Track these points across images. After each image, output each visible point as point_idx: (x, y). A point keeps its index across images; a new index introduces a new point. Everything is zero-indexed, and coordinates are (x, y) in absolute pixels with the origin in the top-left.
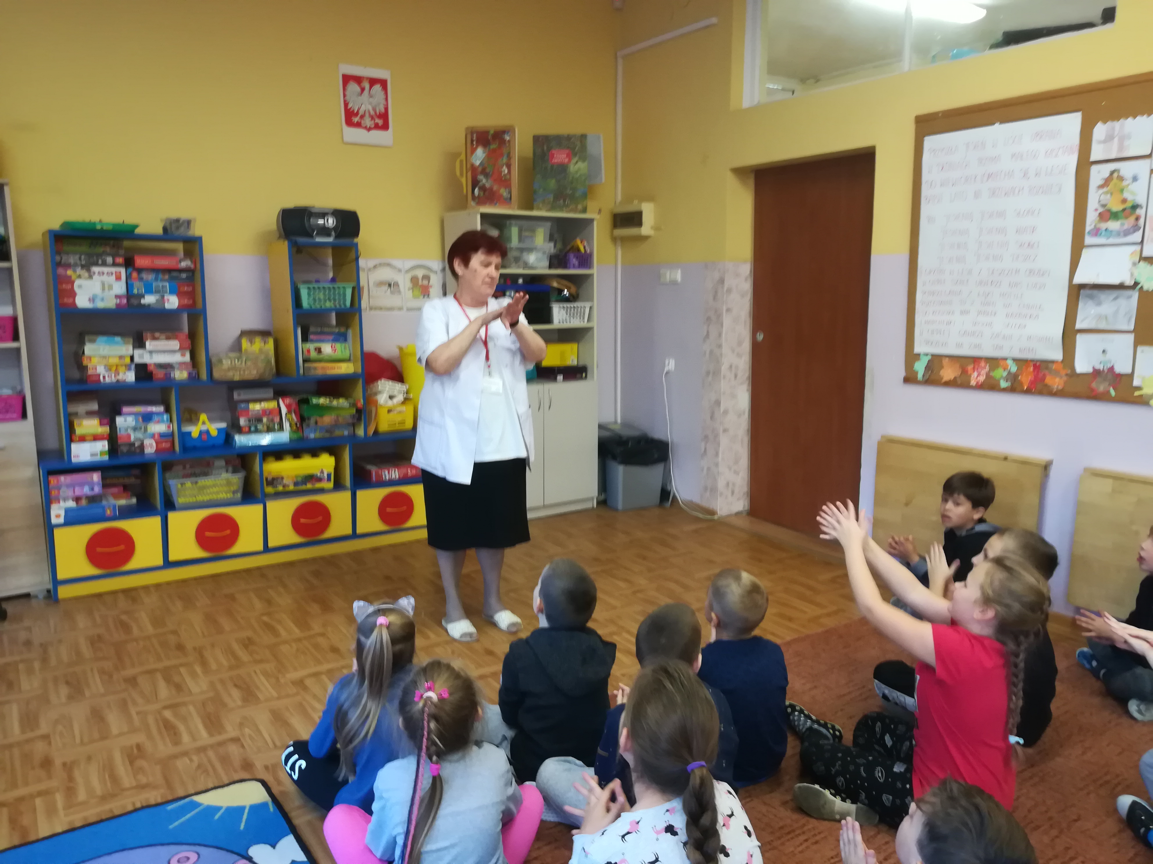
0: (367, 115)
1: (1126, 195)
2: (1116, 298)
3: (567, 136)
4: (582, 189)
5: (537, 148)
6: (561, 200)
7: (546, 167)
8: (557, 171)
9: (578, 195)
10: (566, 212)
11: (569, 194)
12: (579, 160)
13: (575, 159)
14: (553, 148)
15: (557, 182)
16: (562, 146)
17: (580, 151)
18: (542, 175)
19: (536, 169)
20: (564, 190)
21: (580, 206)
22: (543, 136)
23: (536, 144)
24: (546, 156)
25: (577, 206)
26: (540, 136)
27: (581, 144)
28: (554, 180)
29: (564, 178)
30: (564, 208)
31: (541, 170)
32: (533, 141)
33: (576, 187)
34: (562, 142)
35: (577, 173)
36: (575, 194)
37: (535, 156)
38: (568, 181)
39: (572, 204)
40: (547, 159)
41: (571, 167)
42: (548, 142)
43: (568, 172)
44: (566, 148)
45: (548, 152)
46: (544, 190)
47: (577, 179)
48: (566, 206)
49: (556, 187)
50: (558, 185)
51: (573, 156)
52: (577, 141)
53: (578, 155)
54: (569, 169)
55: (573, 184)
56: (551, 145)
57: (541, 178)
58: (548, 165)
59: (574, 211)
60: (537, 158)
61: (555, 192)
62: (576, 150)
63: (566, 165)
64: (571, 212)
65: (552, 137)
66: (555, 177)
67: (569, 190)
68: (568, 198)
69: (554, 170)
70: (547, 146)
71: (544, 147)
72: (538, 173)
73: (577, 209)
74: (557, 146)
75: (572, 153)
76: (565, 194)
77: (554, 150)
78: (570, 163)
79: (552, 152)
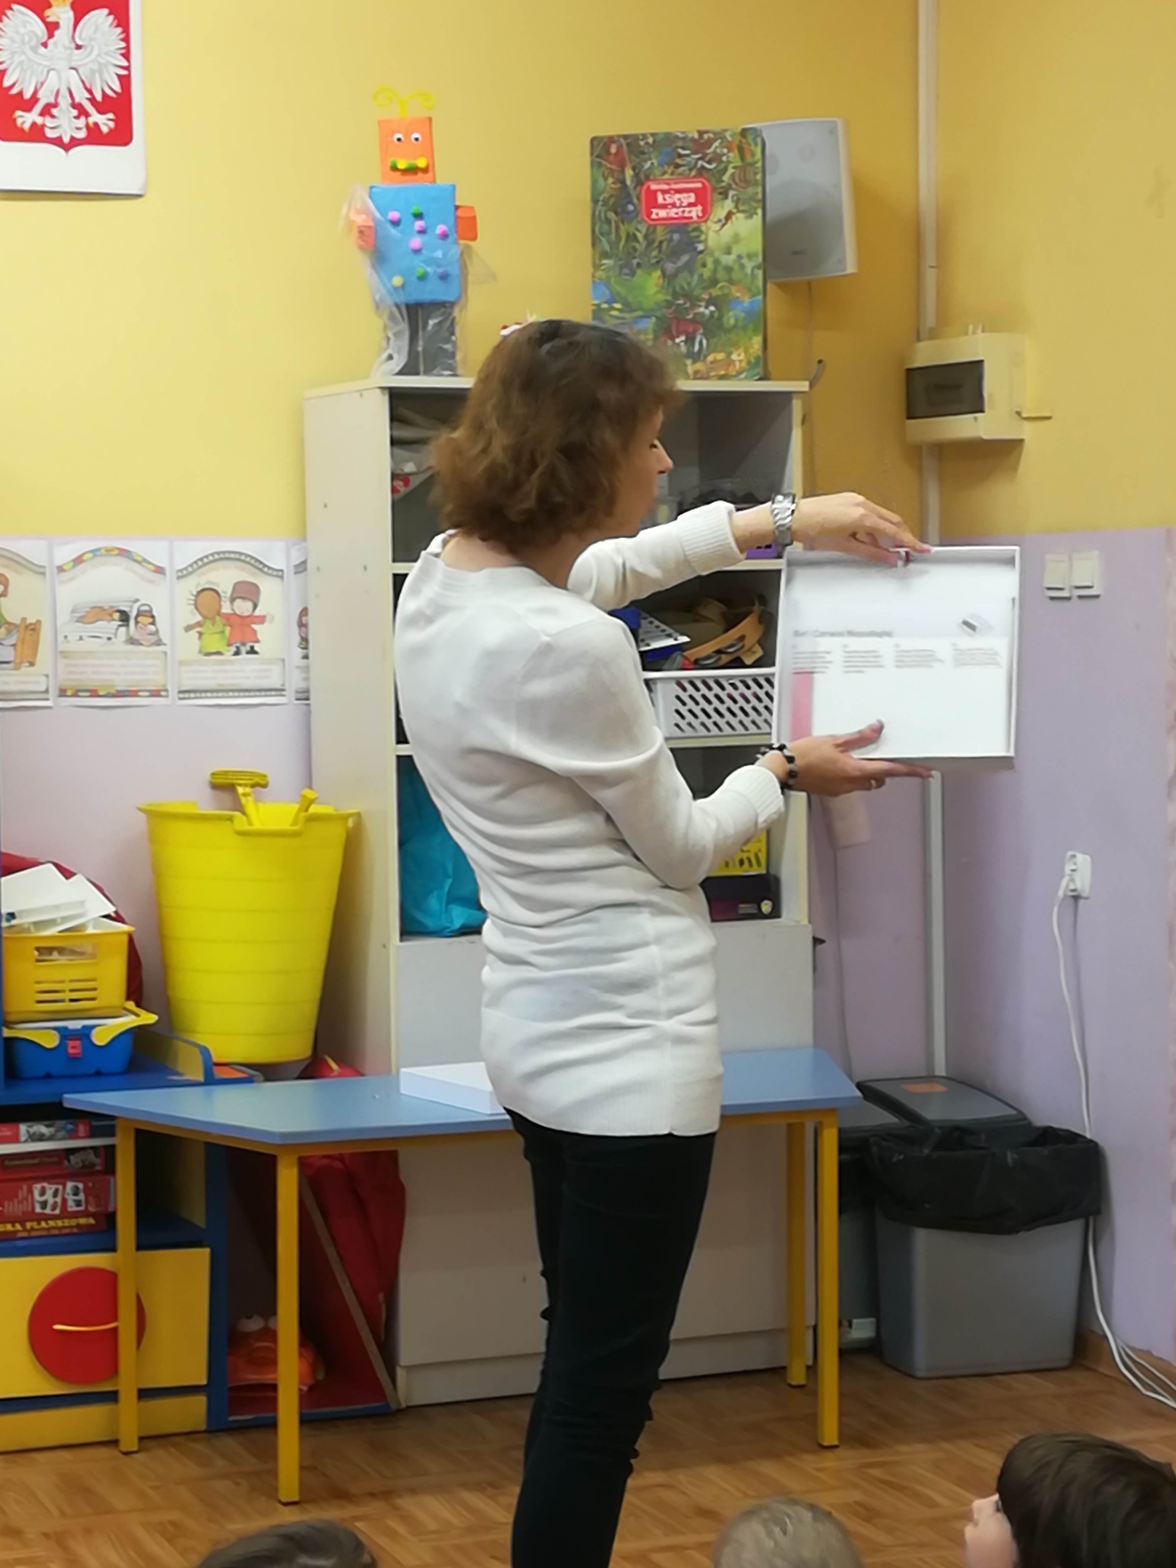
0: (64, 102)
3: (696, 136)
4: (747, 301)
5: (603, 175)
6: (678, 337)
7: (631, 233)
8: (668, 245)
9: (732, 322)
10: (697, 376)
11: (707, 317)
12: (734, 211)
13: (723, 207)
14: (652, 177)
15: (666, 280)
16: (681, 169)
17: (740, 180)
18: (620, 260)
19: (600, 241)
20: (688, 305)
21: (739, 355)
22: (622, 140)
23: (600, 165)
24: (631, 202)
25: (729, 354)
26: (611, 140)
27: (742, 157)
28: (657, 274)
29: (689, 267)
30: (689, 362)
31: (614, 245)
32: (592, 154)
33: (727, 295)
34: (680, 156)
35: (728, 252)
36: (725, 319)
37: (595, 201)
38: (701, 276)
39: (715, 351)
40: (636, 209)
41: (711, 235)
42: (637, 156)
43: (701, 247)
44: (693, 173)
45: (635, 188)
46: (628, 307)
47: (729, 269)
48: (696, 357)
49: (660, 297)
50: (670, 290)
51: (716, 196)
52: (730, 150)
53: (731, 193)
54: (703, 237)
55: (720, 285)
56: (647, 165)
57: (617, 270)
58: (637, 230)
59: (722, 372)
60: (604, 209)
61: (658, 314)
62: (726, 178)
63: (695, 225)
64: (712, 374)
65: (650, 140)
66: (662, 263)
67: (703, 304)
68: (701, 331)
69: (656, 244)
70: (634, 169)
71: (623, 172)
72: (605, 255)
73: (729, 365)
74: (666, 167)
75: (714, 189)
76: (690, 316)
77: (657, 181)
78: (706, 221)
79: (649, 187)
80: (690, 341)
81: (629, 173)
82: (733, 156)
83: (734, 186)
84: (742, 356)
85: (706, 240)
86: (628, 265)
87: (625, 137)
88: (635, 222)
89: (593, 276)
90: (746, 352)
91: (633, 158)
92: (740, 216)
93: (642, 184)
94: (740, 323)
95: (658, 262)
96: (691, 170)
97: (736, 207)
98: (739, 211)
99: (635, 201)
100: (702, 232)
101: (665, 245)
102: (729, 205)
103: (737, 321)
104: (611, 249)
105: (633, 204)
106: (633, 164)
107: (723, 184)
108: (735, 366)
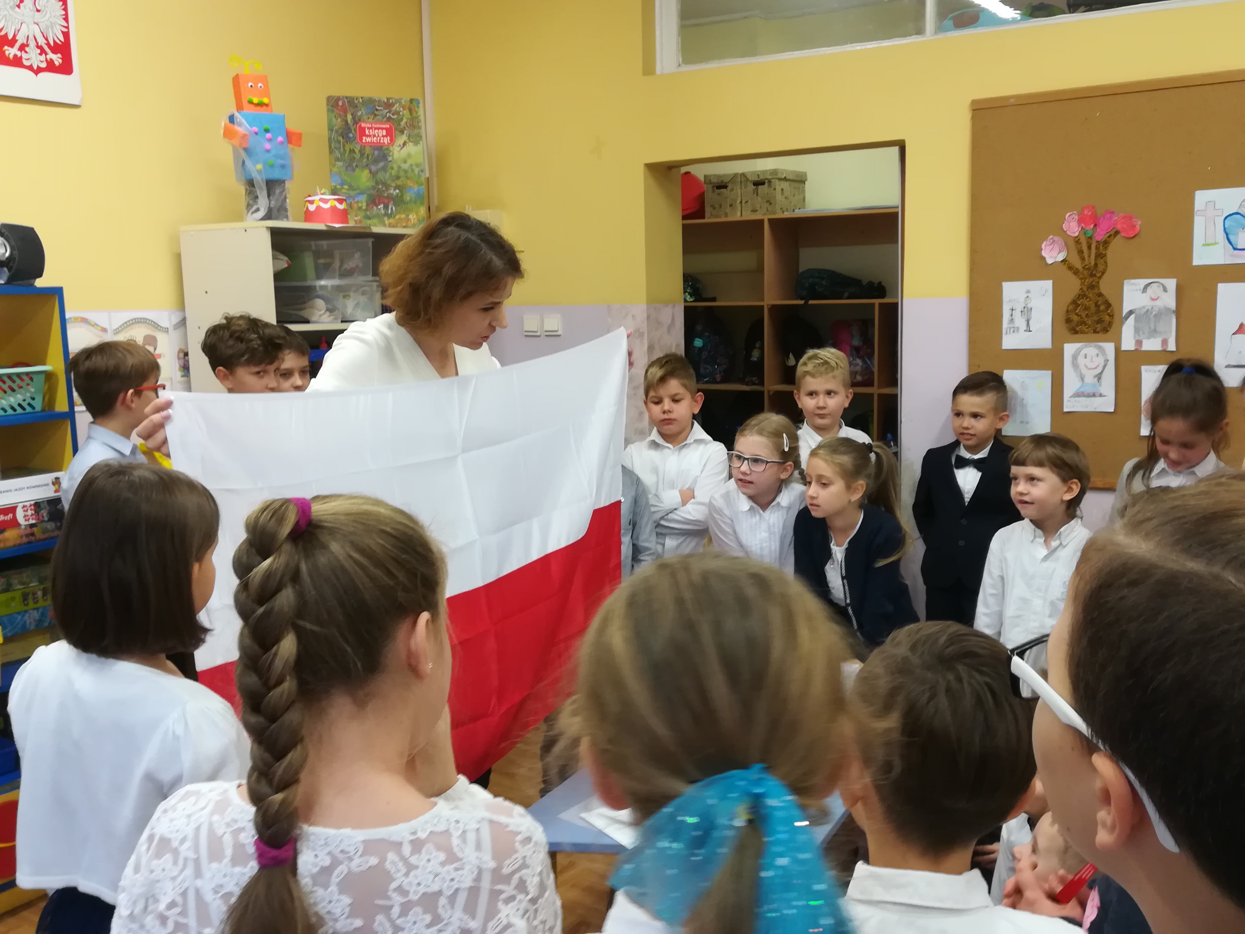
0: (32, 43)
3: (386, 101)
4: (416, 188)
5: (335, 117)
6: (379, 205)
7: (352, 149)
8: (372, 156)
9: (408, 198)
10: (390, 226)
11: (394, 196)
12: (408, 141)
13: (401, 139)
14: (362, 120)
15: (372, 175)
16: (378, 117)
17: (410, 125)
18: (346, 162)
19: (335, 152)
20: (384, 189)
21: (413, 216)
22: (345, 99)
23: (333, 111)
24: (351, 132)
25: (408, 216)
26: (338, 99)
27: (411, 114)
28: (366, 172)
29: (384, 169)
30: (386, 218)
31: (343, 154)
32: (328, 105)
33: (405, 185)
34: (377, 110)
35: (405, 162)
36: (405, 196)
37: (331, 129)
38: (391, 174)
39: (399, 213)
40: (353, 136)
41: (395, 152)
42: (353, 108)
43: (390, 159)
44: (385, 119)
45: (353, 125)
46: (351, 188)
47: (406, 171)
48: (390, 216)
49: (370, 184)
50: (374, 180)
51: (397, 132)
52: (404, 109)
53: (405, 132)
54: (391, 154)
55: (400, 180)
56: (359, 113)
57: (344, 168)
58: (355, 147)
59: (404, 225)
60: (336, 135)
61: (368, 192)
62: (403, 123)
63: (387, 147)
64: (399, 225)
65: (361, 100)
66: (368, 166)
67: (393, 189)
68: (392, 202)
69: (366, 155)
70: (352, 115)
71: (346, 116)
72: (337, 159)
73: (408, 220)
74: (370, 116)
75: (396, 129)
76: (386, 195)
77: (364, 122)
78: (392, 145)
79: (361, 125)
80: (386, 207)
81: (349, 117)
82: (406, 113)
83: (407, 128)
84: (415, 216)
85: (393, 155)
86: (350, 165)
87: (347, 98)
88: (353, 143)
89: (331, 171)
90: (417, 214)
91: (351, 109)
92: (411, 144)
93: (357, 124)
94: (413, 199)
95: (367, 165)
96: (383, 118)
97: (409, 139)
98: (410, 141)
99: (353, 132)
100: (391, 151)
101: (370, 157)
102: (404, 138)
103: (411, 198)
104: (341, 157)
105: (353, 134)
106: (352, 112)
107: (401, 127)
108: (411, 221)
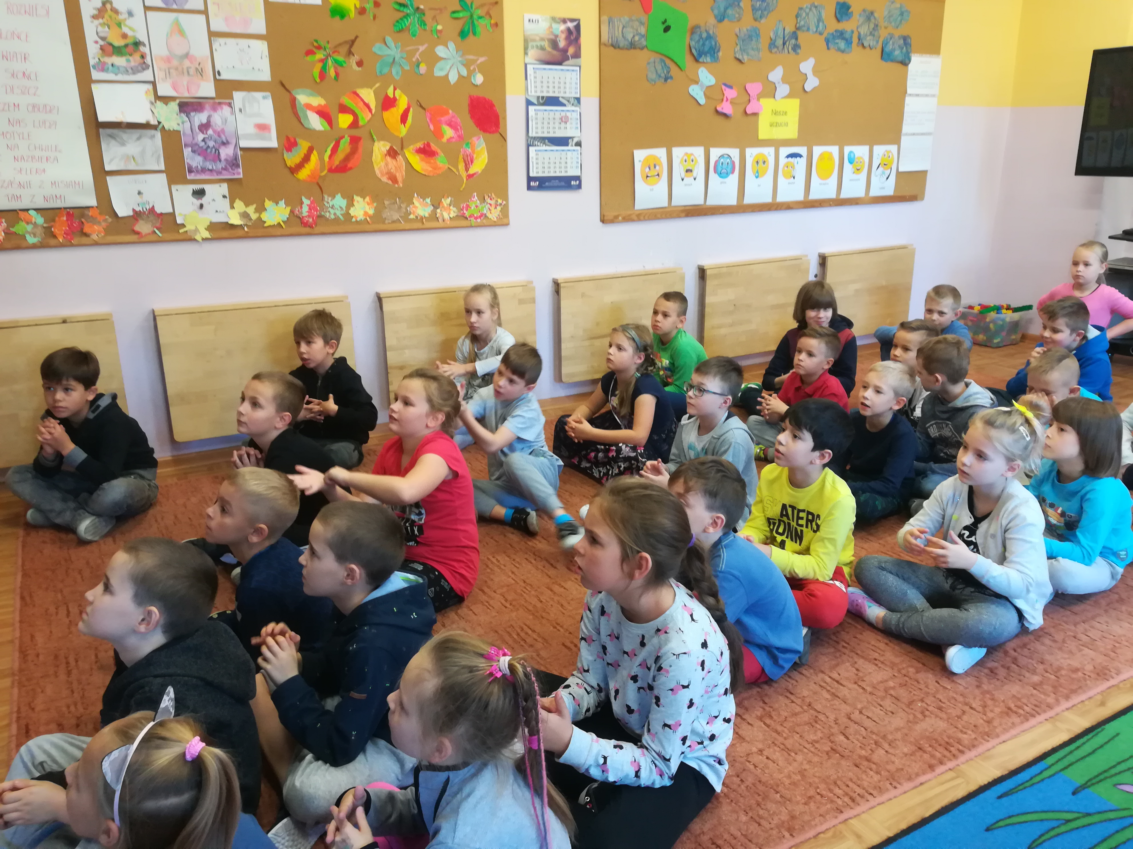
1: (125, 30)
2: (139, 139)
